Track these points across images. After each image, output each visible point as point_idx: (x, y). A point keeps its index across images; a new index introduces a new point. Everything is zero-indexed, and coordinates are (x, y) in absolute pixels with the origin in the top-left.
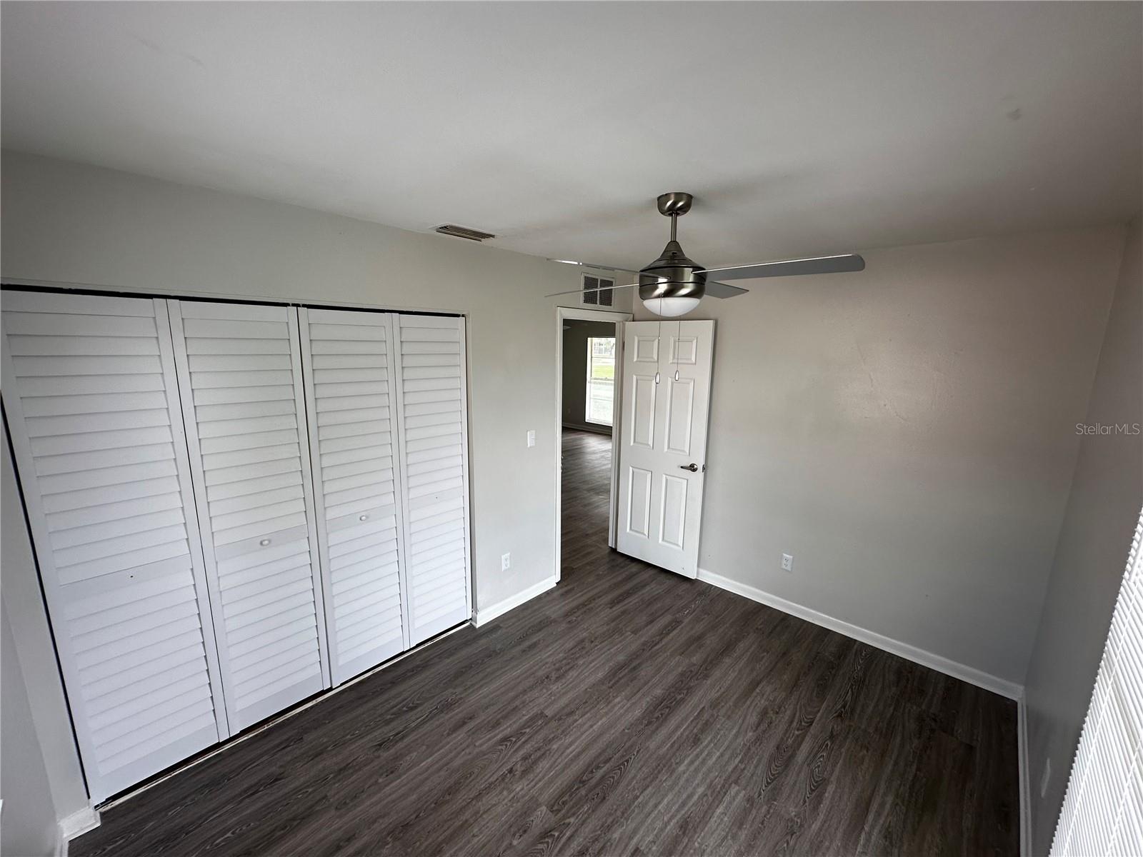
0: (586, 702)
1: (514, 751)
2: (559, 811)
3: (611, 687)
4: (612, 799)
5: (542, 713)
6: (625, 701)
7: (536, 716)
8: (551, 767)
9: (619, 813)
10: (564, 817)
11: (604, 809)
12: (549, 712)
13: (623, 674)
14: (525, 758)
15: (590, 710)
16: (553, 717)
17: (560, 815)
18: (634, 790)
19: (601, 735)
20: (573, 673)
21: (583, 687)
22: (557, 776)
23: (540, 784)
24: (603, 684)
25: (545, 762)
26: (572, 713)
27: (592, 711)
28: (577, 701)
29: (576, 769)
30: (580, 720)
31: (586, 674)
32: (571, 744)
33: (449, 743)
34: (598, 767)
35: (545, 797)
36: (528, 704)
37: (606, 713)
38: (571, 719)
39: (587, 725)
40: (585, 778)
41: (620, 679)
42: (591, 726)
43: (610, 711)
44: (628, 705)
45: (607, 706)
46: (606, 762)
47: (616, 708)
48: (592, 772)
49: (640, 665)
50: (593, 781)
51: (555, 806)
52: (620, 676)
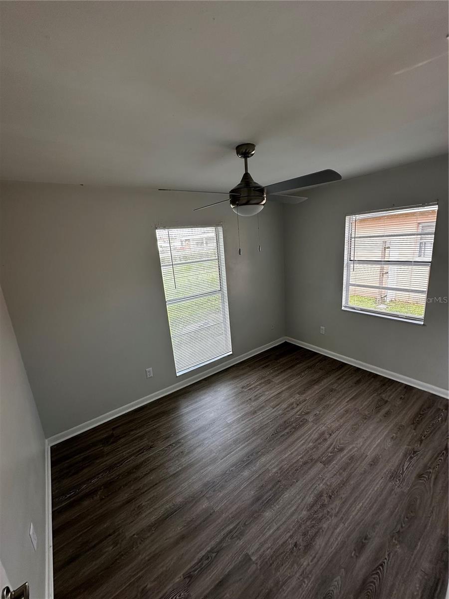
0: (296, 470)
1: (332, 444)
2: (304, 419)
3: (279, 481)
4: (281, 421)
5: (324, 465)
6: (270, 468)
7: (328, 463)
8: (311, 435)
9: (279, 417)
10: (300, 418)
11: (284, 419)
12: (320, 465)
13: (269, 494)
14: (325, 440)
15: (293, 464)
16: (316, 462)
17: (303, 418)
18: (272, 424)
19: (286, 448)
20: (310, 499)
21: (299, 484)
22: (307, 431)
23: (314, 428)
24: (285, 486)
25: (314, 437)
26: (305, 463)
27: (292, 463)
28: (302, 472)
29: (299, 433)
30: (299, 458)
31: (298, 497)
32: (303, 445)
33: (374, 450)
34: (288, 433)
35: (311, 424)
36: (337, 473)
37: (283, 461)
38: (305, 459)
39: (294, 454)
40: (294, 429)
41: (271, 489)
42: (292, 454)
43: (281, 462)
44: (268, 466)
45: (282, 466)
46: (283, 435)
47: (277, 463)
48: (290, 432)
49: (253, 504)
50: (289, 428)
51: (305, 422)
52: (271, 492)
